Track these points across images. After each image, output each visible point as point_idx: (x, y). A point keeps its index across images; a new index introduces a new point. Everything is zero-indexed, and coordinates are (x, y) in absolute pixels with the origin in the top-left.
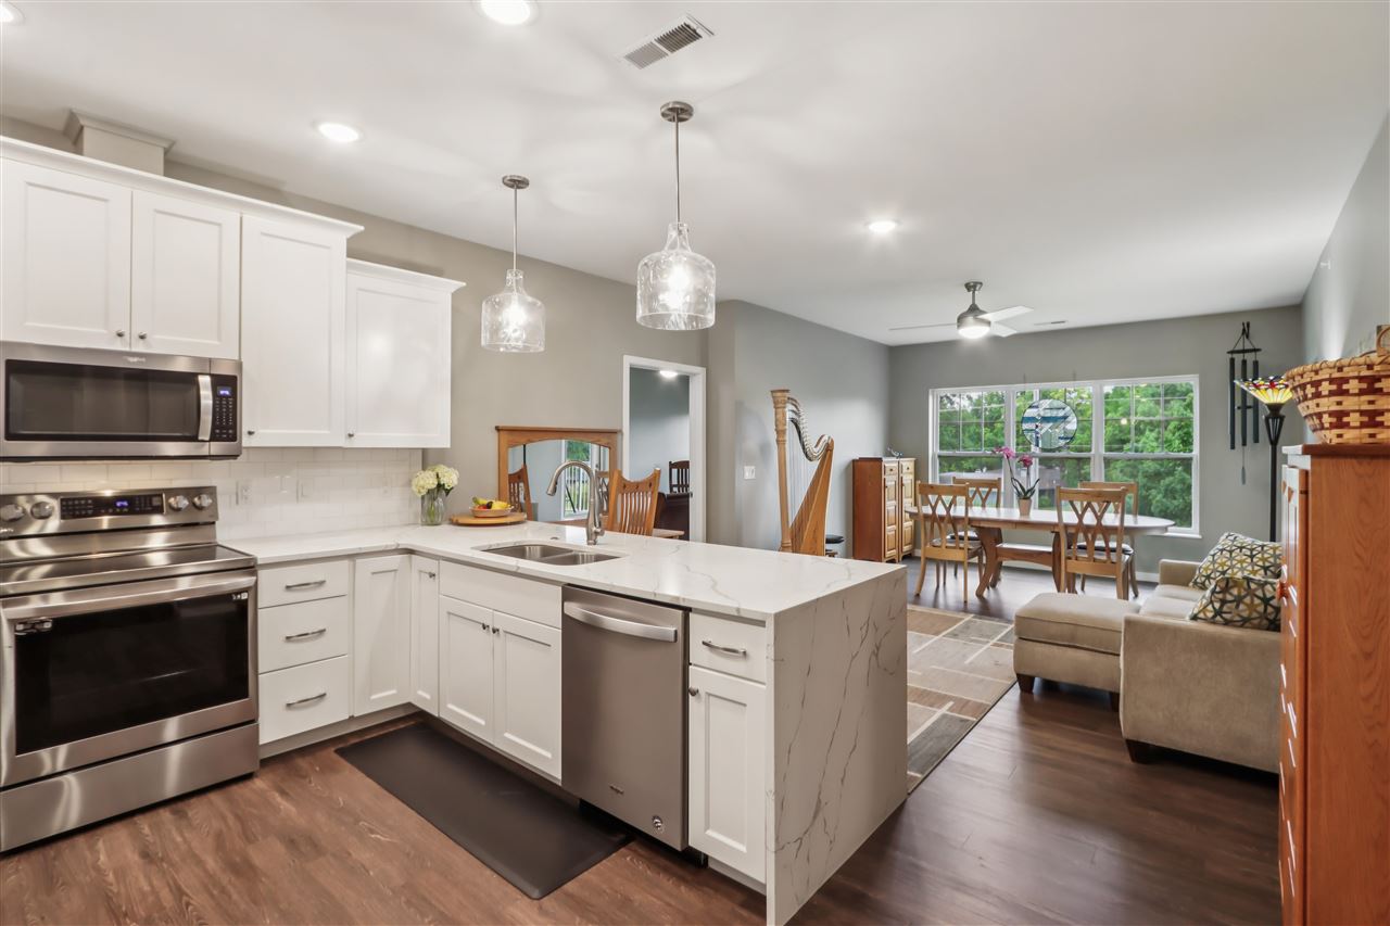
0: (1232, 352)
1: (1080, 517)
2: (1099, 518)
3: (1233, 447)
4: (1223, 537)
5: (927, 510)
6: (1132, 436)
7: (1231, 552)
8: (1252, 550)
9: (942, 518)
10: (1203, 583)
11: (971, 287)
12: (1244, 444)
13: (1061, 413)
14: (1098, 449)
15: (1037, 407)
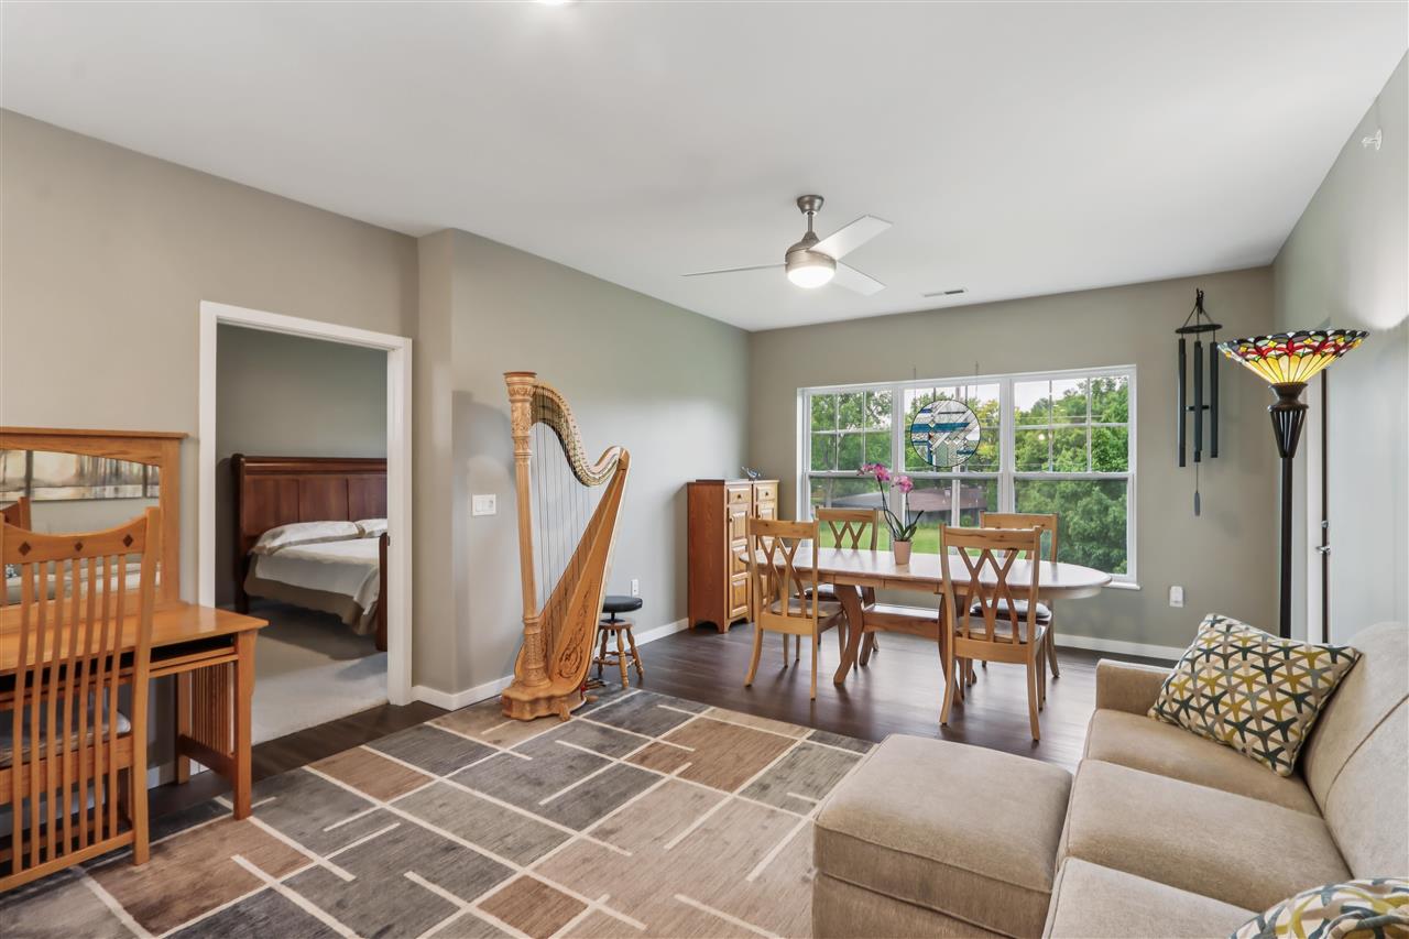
0: (1182, 331)
1: (975, 572)
2: (1002, 574)
3: (1183, 464)
4: (1205, 625)
5: (761, 558)
6: (1050, 455)
7: (1226, 658)
8: (1266, 657)
9: (781, 570)
10: (1176, 715)
11: (806, 203)
12: (1198, 459)
13: (960, 419)
14: (1008, 468)
15: (930, 411)
